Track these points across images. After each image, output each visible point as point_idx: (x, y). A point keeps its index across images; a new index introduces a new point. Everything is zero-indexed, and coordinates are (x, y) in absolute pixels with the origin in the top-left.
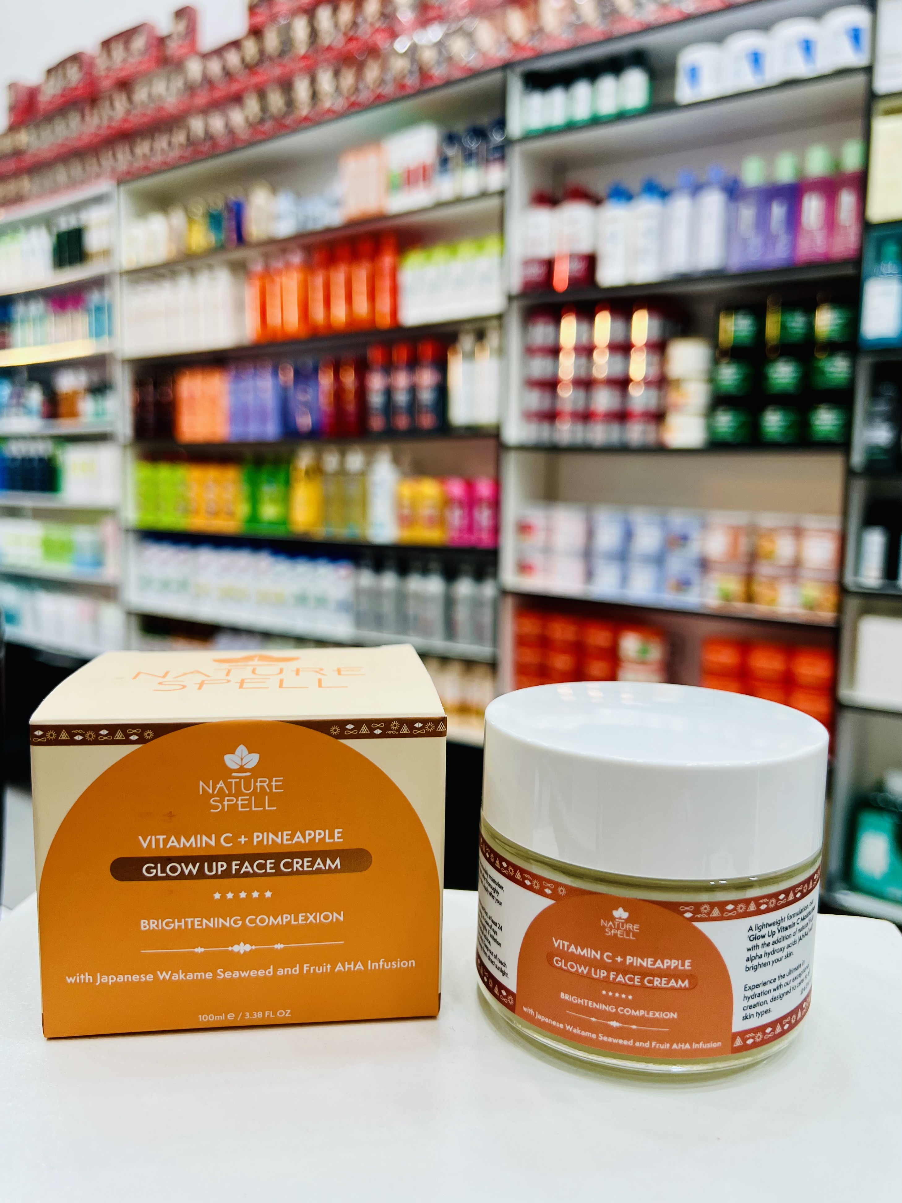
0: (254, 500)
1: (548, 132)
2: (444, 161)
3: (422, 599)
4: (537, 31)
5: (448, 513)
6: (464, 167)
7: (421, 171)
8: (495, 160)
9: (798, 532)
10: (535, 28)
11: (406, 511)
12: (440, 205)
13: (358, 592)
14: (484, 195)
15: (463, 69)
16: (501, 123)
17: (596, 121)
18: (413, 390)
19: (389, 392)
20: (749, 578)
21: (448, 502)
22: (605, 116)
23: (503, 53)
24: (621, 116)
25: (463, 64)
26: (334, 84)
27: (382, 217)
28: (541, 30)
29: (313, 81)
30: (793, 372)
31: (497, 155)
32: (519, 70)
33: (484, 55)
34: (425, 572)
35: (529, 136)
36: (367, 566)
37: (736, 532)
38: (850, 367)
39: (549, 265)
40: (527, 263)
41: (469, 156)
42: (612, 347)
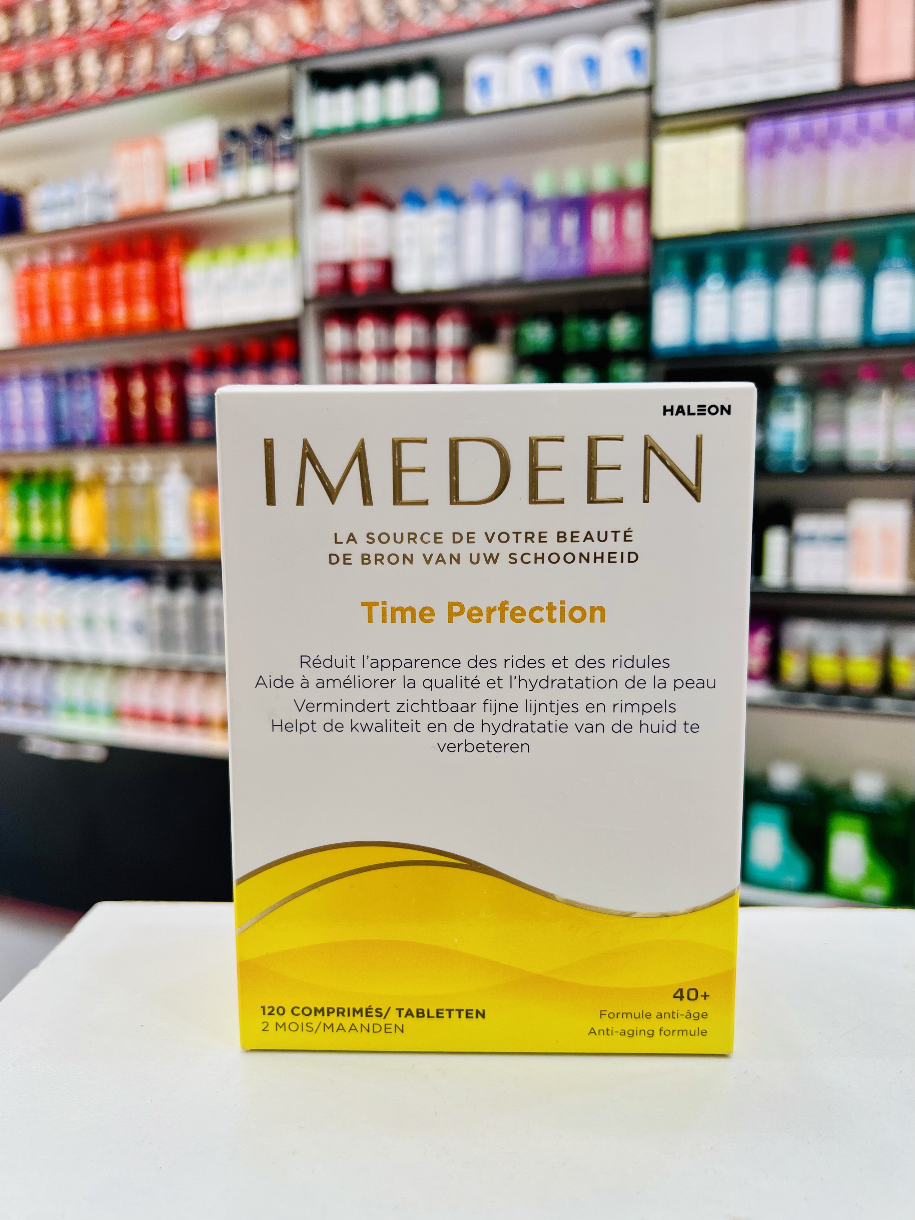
0: (25, 516)
1: (336, 133)
2: (228, 158)
4: (320, 29)
6: (249, 165)
7: (203, 165)
8: (283, 159)
10: (319, 25)
11: (201, 523)
12: (224, 203)
14: (272, 194)
15: (242, 62)
16: (289, 122)
17: (385, 125)
22: (394, 121)
23: (286, 49)
24: (411, 122)
25: (243, 57)
26: (99, 68)
27: (160, 212)
28: (324, 28)
29: (76, 64)
31: (285, 154)
32: (305, 67)
33: (266, 49)
35: (317, 136)
36: (160, 584)
38: (642, 374)
39: (345, 268)
40: (321, 266)
41: (255, 154)
42: (414, 353)
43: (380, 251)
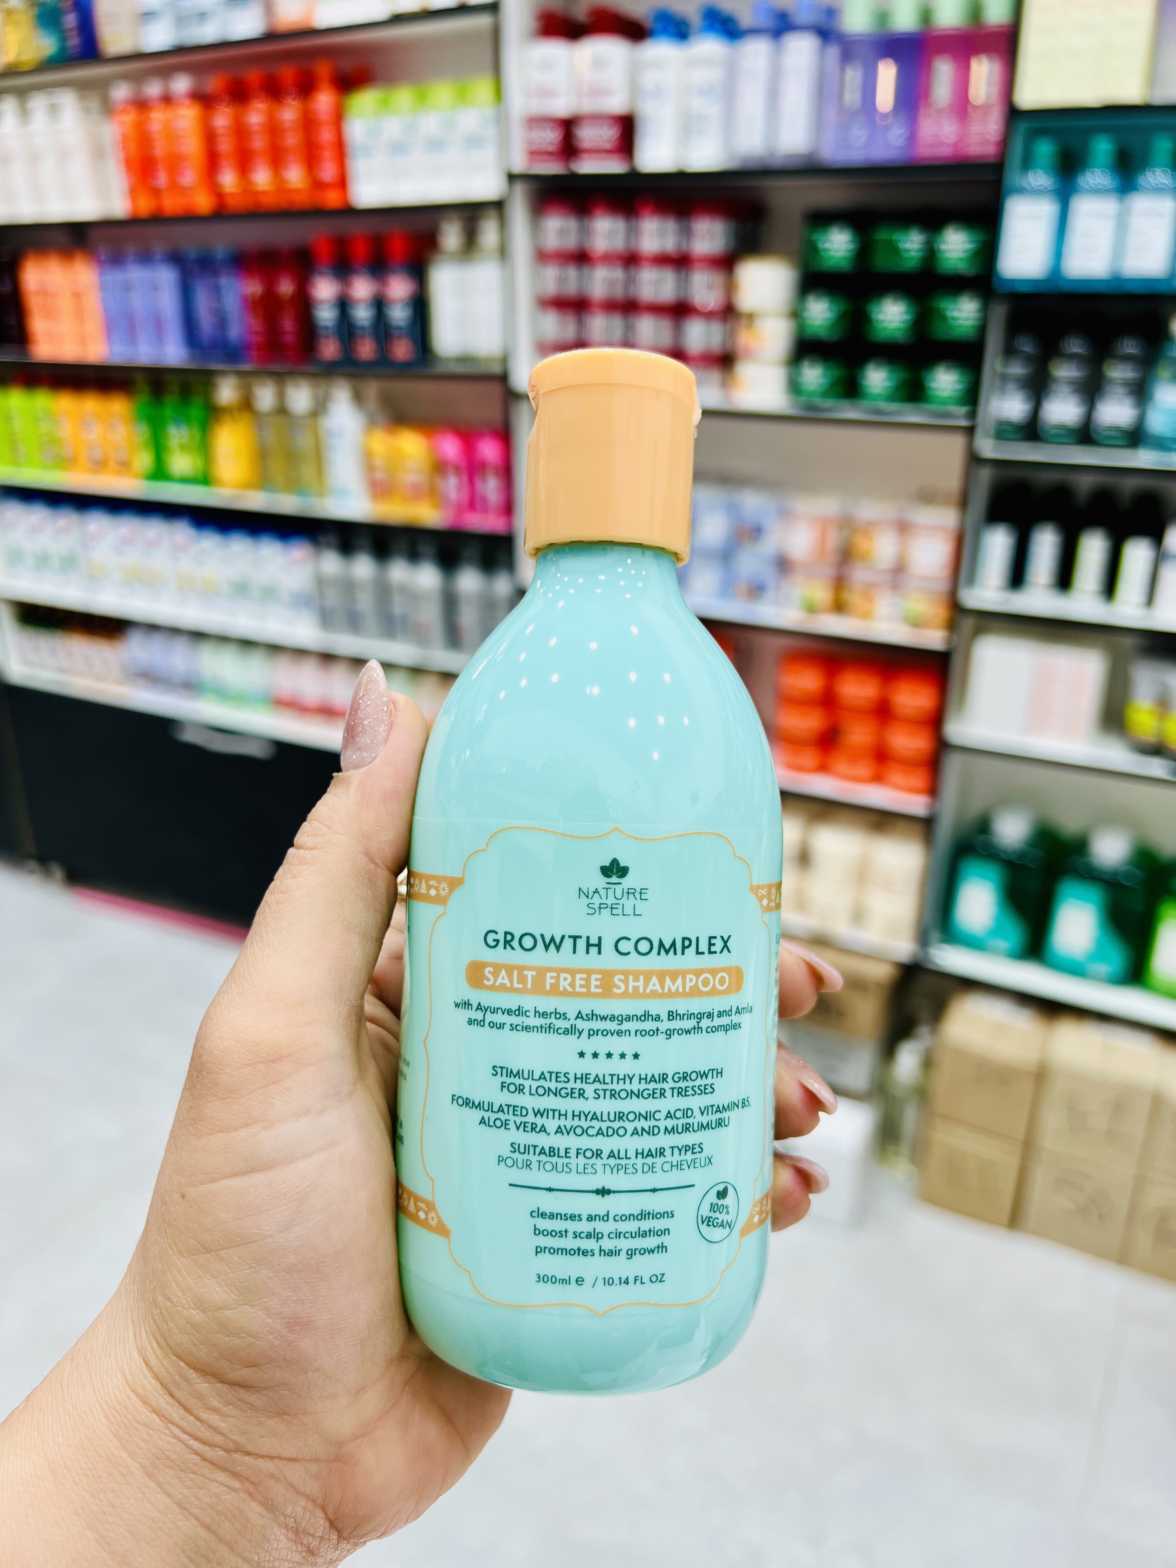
0: (159, 448)
3: (412, 595)
5: (440, 483)
9: (903, 528)
11: (379, 475)
12: (400, 19)
13: (320, 582)
14: (463, 8)
18: (379, 304)
19: (344, 304)
20: (840, 583)
21: (440, 467)
27: (308, 29)
30: (905, 313)
34: (414, 556)
36: (329, 545)
37: (824, 523)
38: (979, 311)
39: (569, 125)
40: (535, 121)
42: (662, 260)
43: (617, 104)
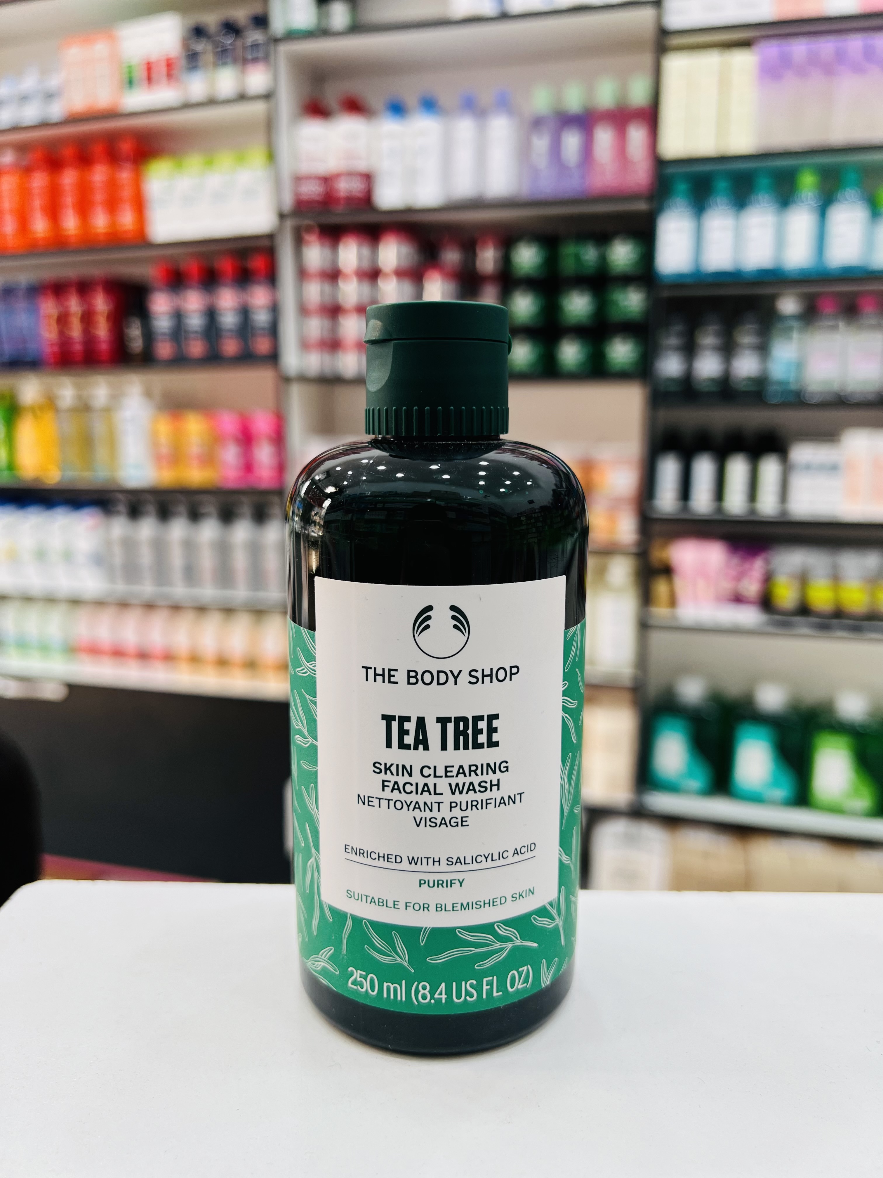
2: (192, 58)
5: (219, 450)
6: (216, 66)
7: (164, 64)
8: (255, 60)
11: (166, 450)
12: (187, 106)
13: (108, 544)
14: (242, 97)
16: (262, 21)
21: (218, 437)
27: (114, 114)
30: (589, 303)
31: (257, 55)
34: (196, 516)
36: (121, 513)
38: (646, 300)
39: (329, 181)
40: (298, 179)
41: (223, 54)
42: (400, 273)
43: (362, 166)
